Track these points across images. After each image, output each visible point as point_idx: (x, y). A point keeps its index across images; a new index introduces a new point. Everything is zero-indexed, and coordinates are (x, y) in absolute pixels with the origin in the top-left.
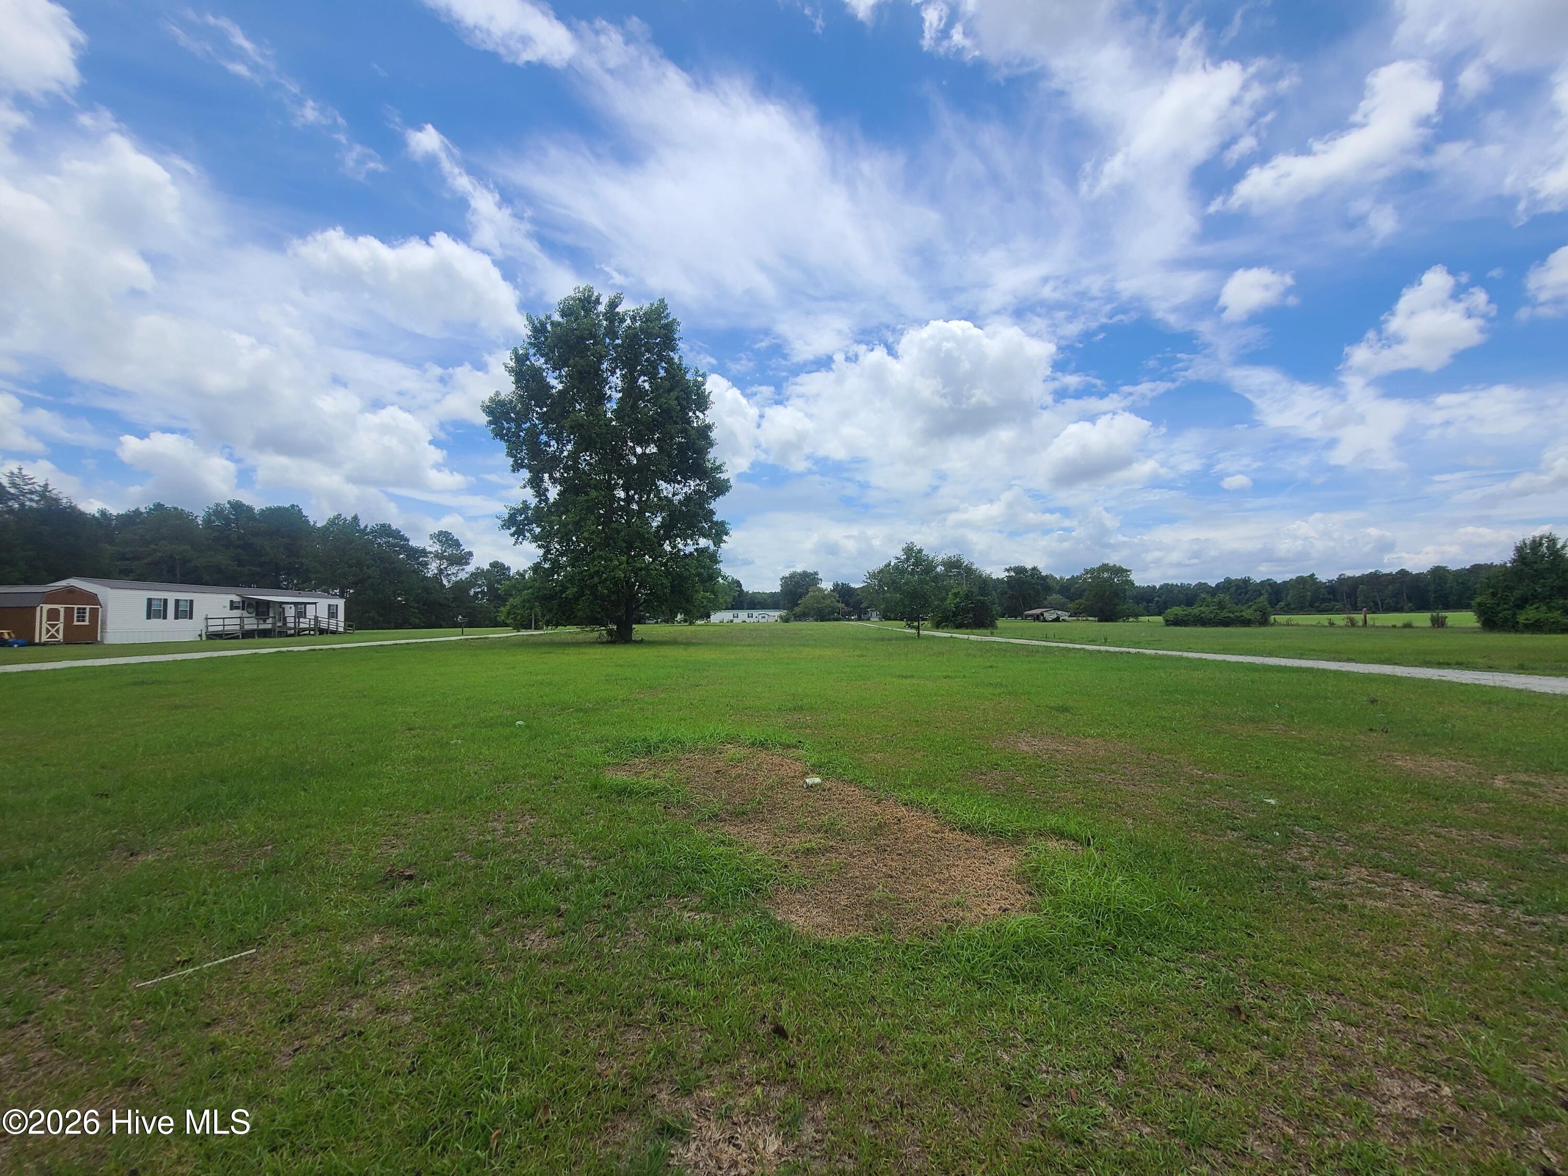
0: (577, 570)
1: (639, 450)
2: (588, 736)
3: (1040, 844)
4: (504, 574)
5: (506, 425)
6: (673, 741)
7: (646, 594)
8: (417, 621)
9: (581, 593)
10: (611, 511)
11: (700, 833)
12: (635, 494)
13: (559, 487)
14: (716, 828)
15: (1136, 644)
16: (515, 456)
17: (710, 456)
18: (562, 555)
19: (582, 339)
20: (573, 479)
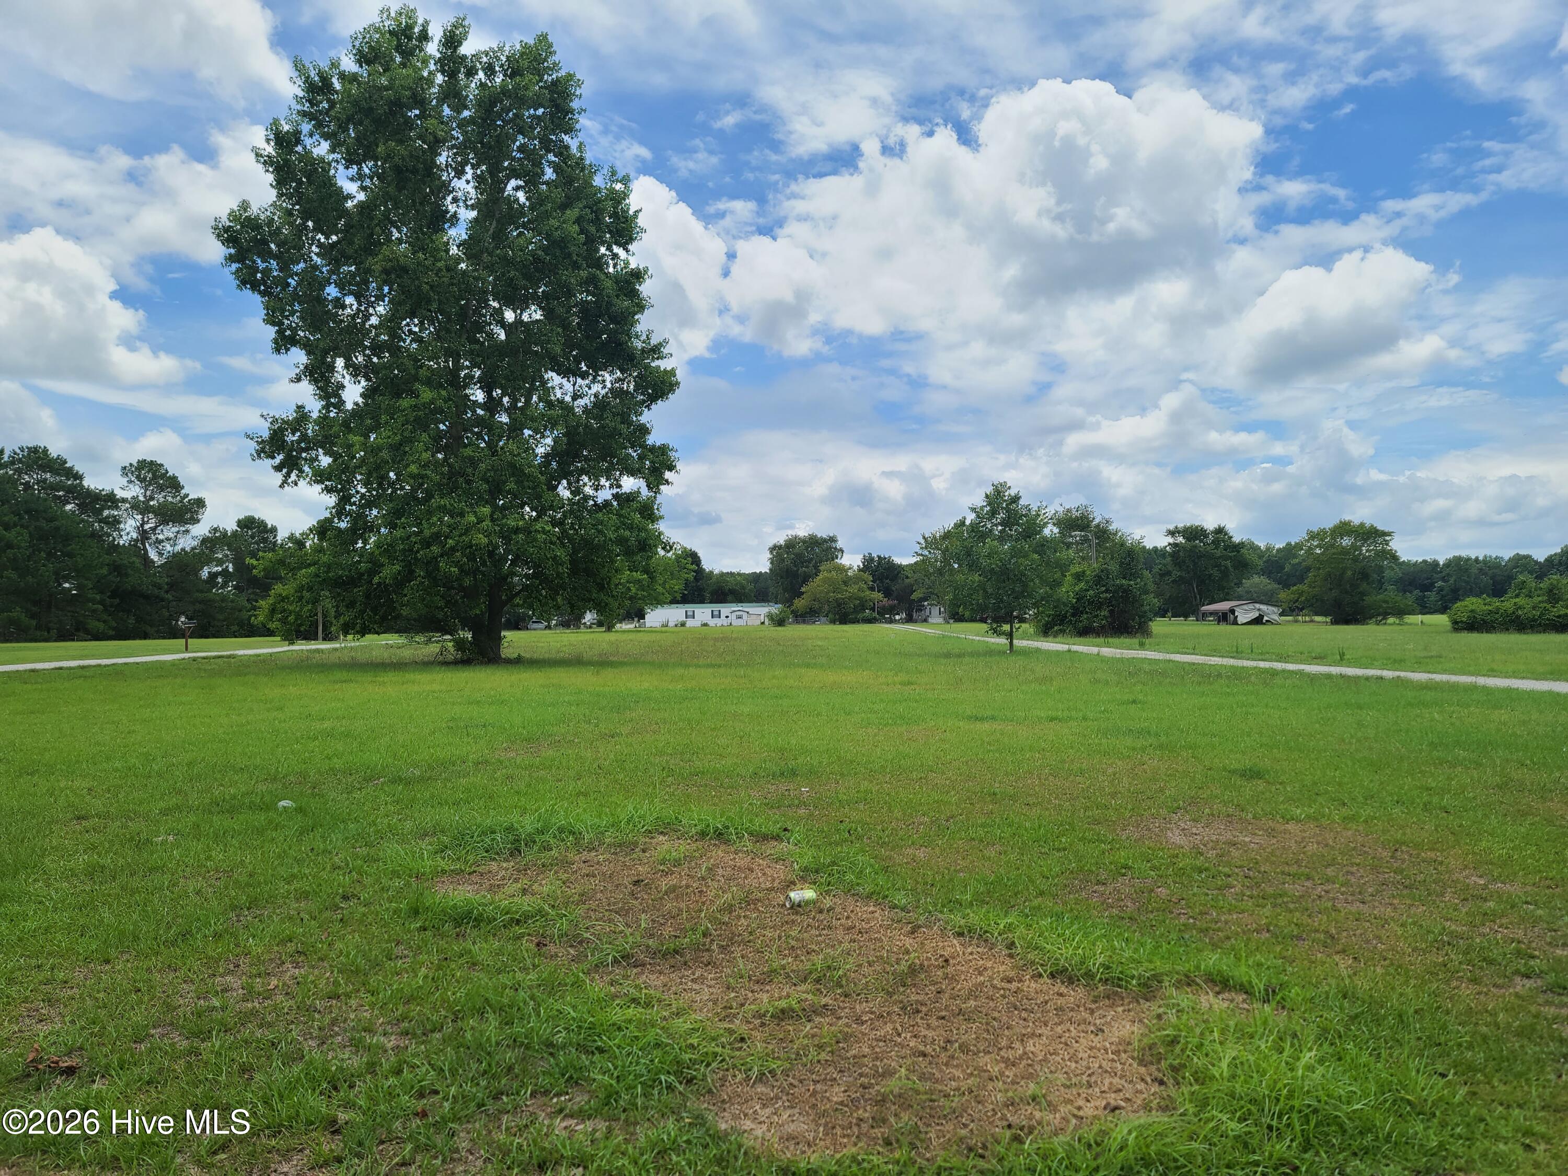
0: (398, 533)
1: (509, 316)
2: (409, 825)
3: (1184, 999)
4: (265, 540)
5: (261, 265)
6: (561, 830)
7: (527, 576)
8: (101, 626)
9: (408, 575)
10: (460, 427)
11: (597, 987)
12: (503, 395)
13: (363, 383)
14: (625, 977)
15: (1397, 663)
16: (280, 324)
17: (639, 328)
18: (370, 504)
19: (397, 106)
20: (389, 367)
